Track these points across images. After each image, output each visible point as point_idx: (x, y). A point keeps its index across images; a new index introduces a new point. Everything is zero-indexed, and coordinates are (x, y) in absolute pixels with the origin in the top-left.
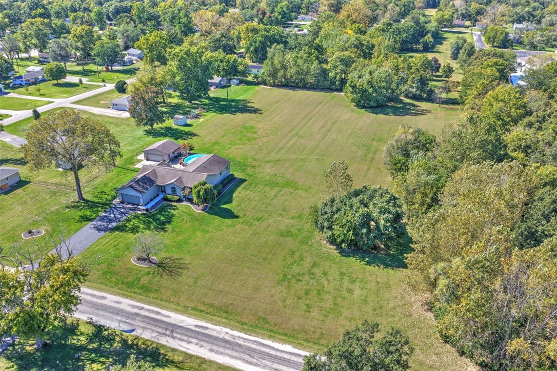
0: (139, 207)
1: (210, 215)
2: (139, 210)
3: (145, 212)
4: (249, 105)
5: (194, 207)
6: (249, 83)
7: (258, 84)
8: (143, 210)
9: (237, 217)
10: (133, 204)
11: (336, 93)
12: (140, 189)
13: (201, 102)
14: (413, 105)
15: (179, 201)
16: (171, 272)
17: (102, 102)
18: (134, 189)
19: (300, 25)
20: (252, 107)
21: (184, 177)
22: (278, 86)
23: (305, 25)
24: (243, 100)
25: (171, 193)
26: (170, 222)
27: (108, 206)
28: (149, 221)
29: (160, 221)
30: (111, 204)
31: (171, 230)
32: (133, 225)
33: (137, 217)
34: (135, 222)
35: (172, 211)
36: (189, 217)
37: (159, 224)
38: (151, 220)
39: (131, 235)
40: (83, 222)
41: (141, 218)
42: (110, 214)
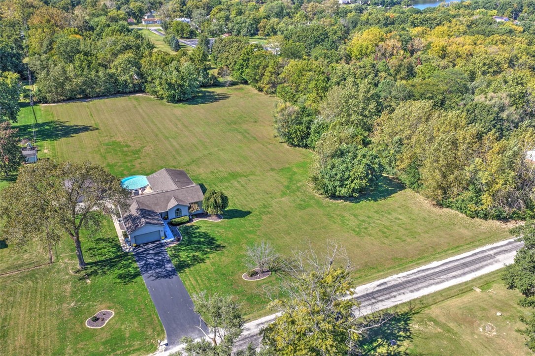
0: (162, 241)
3: (177, 243)
5: (210, 219)
7: (35, 103)
8: (172, 241)
9: (249, 213)
10: (153, 242)
11: (132, 95)
12: (156, 222)
14: (209, 92)
15: (190, 220)
18: (153, 224)
21: (179, 196)
24: (51, 122)
25: (175, 217)
26: (213, 239)
27: (128, 256)
28: (195, 247)
29: (203, 242)
30: (128, 253)
31: (226, 244)
32: (189, 257)
33: (178, 249)
34: (186, 254)
35: (198, 230)
36: (219, 228)
37: (208, 245)
38: (196, 245)
39: (202, 264)
40: (134, 280)
41: (183, 249)
42: (146, 261)
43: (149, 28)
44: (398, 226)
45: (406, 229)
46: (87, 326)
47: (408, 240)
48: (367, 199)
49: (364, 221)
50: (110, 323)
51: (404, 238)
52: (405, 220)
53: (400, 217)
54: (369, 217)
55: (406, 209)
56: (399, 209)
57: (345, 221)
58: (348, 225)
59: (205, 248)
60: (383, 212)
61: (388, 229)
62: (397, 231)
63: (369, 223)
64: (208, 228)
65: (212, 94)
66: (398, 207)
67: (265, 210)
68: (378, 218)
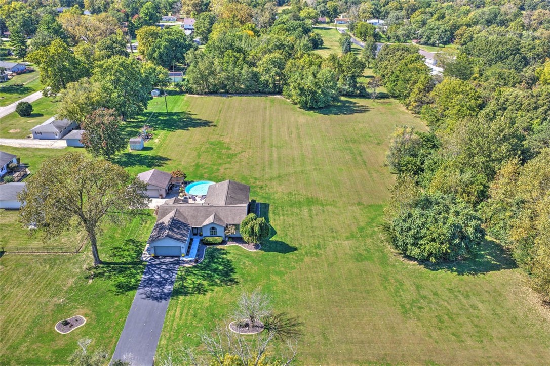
0: (181, 259)
1: (268, 252)
2: (184, 262)
3: (194, 264)
4: (193, 117)
5: (244, 246)
6: (171, 93)
7: (181, 93)
8: (191, 261)
9: (295, 249)
10: (172, 257)
11: (270, 96)
12: (179, 236)
13: (137, 119)
14: (350, 102)
15: (223, 242)
16: (288, 333)
17: (12, 131)
18: (174, 238)
19: (170, 26)
20: (199, 120)
21: (220, 213)
22: (206, 94)
23: (174, 26)
24: (182, 113)
25: (209, 235)
26: (232, 270)
27: (142, 265)
28: (208, 274)
29: (220, 271)
30: (144, 261)
31: (241, 280)
32: (194, 283)
33: (190, 272)
34: (193, 280)
35: (225, 256)
36: (247, 259)
37: (223, 276)
38: (210, 272)
39: (201, 296)
40: (126, 293)
41: (195, 272)
42: (153, 275)
43: (338, 28)
44: (468, 318)
45: (476, 326)
46: (55, 328)
47: (469, 342)
48: (450, 268)
49: (425, 297)
50: (75, 332)
51: (464, 337)
52: (484, 312)
53: (480, 306)
54: (435, 294)
55: (497, 296)
56: (487, 294)
57: (401, 290)
58: (400, 296)
59: (217, 278)
60: (460, 291)
61: (450, 317)
62: (461, 325)
63: (430, 302)
64: (236, 256)
65: (352, 105)
66: (487, 291)
67: (314, 251)
68: (447, 299)
